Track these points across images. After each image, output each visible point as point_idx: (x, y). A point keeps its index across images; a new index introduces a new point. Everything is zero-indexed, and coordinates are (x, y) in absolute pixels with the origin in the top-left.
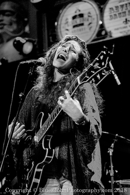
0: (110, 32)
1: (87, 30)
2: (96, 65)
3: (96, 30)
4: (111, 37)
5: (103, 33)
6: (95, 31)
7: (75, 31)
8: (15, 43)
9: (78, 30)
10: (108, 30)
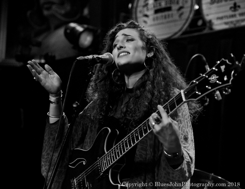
0: (210, 22)
1: (176, 17)
2: (213, 78)
3: (188, 17)
4: (211, 29)
5: (200, 23)
6: (187, 20)
7: (157, 18)
8: (68, 31)
9: (162, 16)
10: (208, 18)
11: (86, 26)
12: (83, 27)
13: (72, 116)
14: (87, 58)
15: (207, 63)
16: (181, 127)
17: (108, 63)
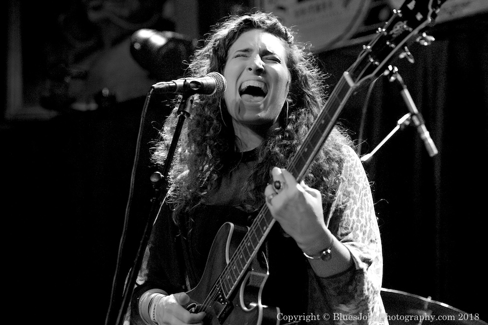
3: (361, 5)
6: (359, 11)
7: (303, 11)
9: (312, 7)
11: (169, 34)
12: (164, 36)
13: (151, 200)
14: (174, 84)
15: (405, 86)
16: (355, 210)
17: (215, 91)
